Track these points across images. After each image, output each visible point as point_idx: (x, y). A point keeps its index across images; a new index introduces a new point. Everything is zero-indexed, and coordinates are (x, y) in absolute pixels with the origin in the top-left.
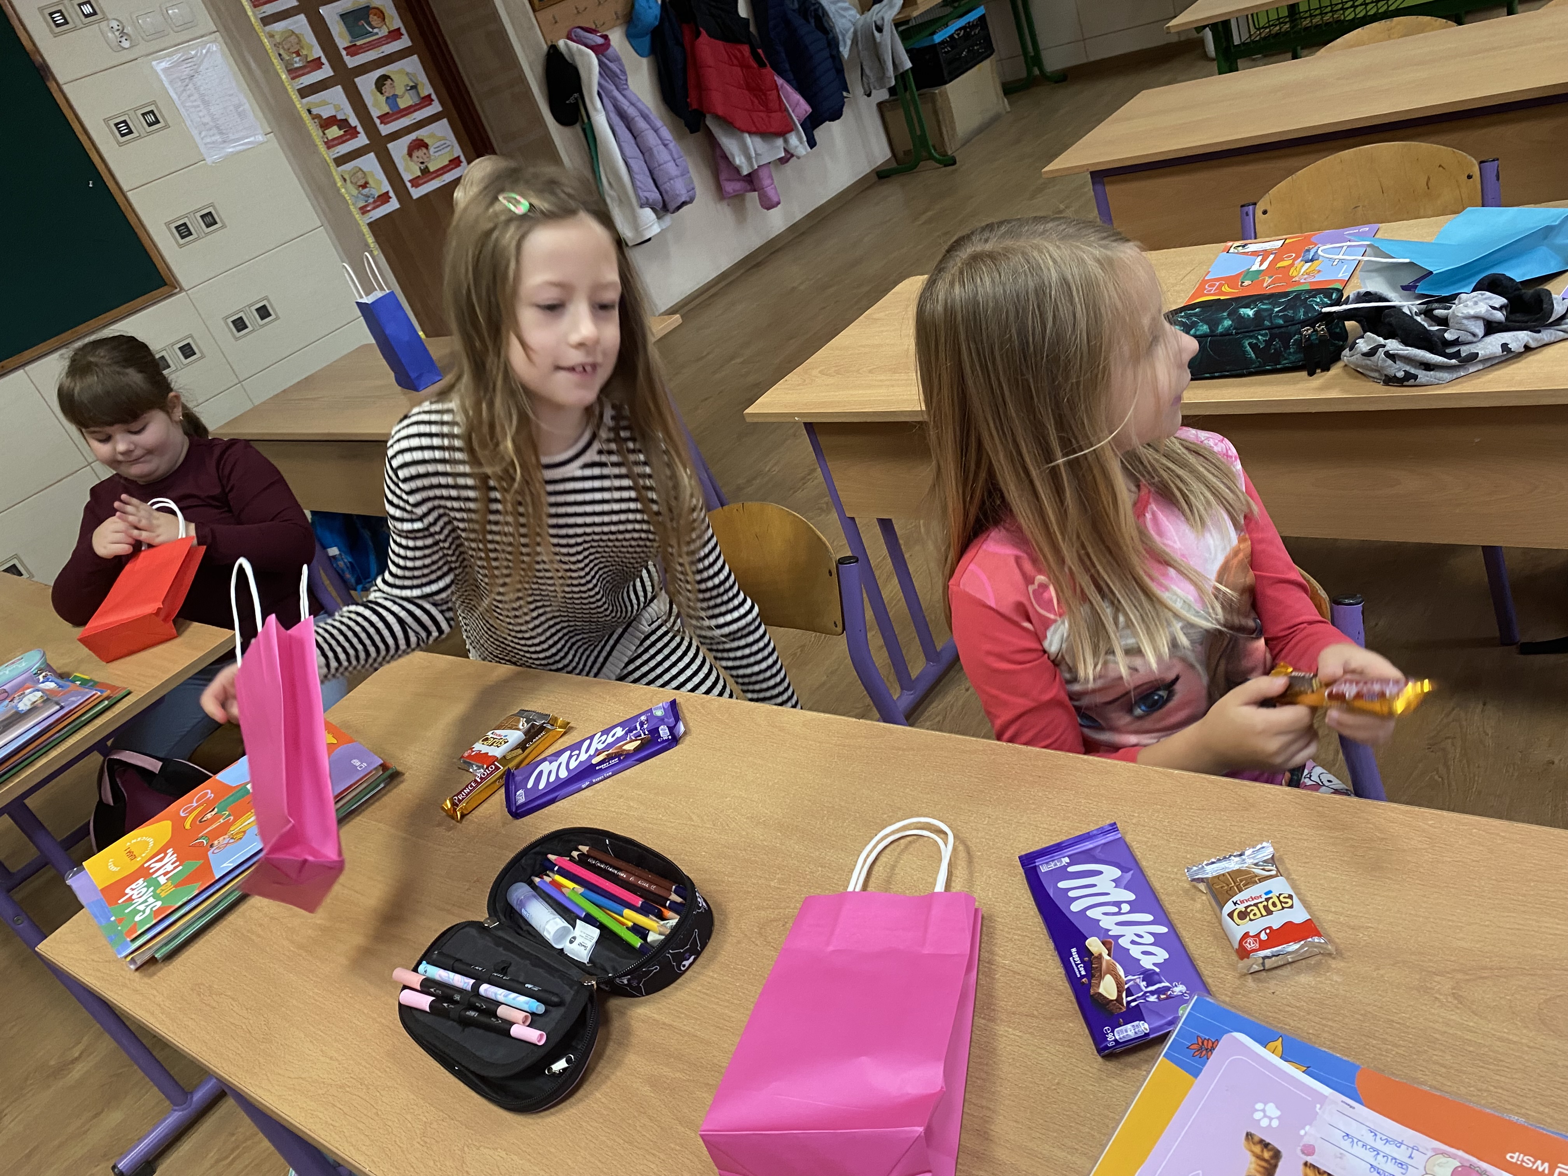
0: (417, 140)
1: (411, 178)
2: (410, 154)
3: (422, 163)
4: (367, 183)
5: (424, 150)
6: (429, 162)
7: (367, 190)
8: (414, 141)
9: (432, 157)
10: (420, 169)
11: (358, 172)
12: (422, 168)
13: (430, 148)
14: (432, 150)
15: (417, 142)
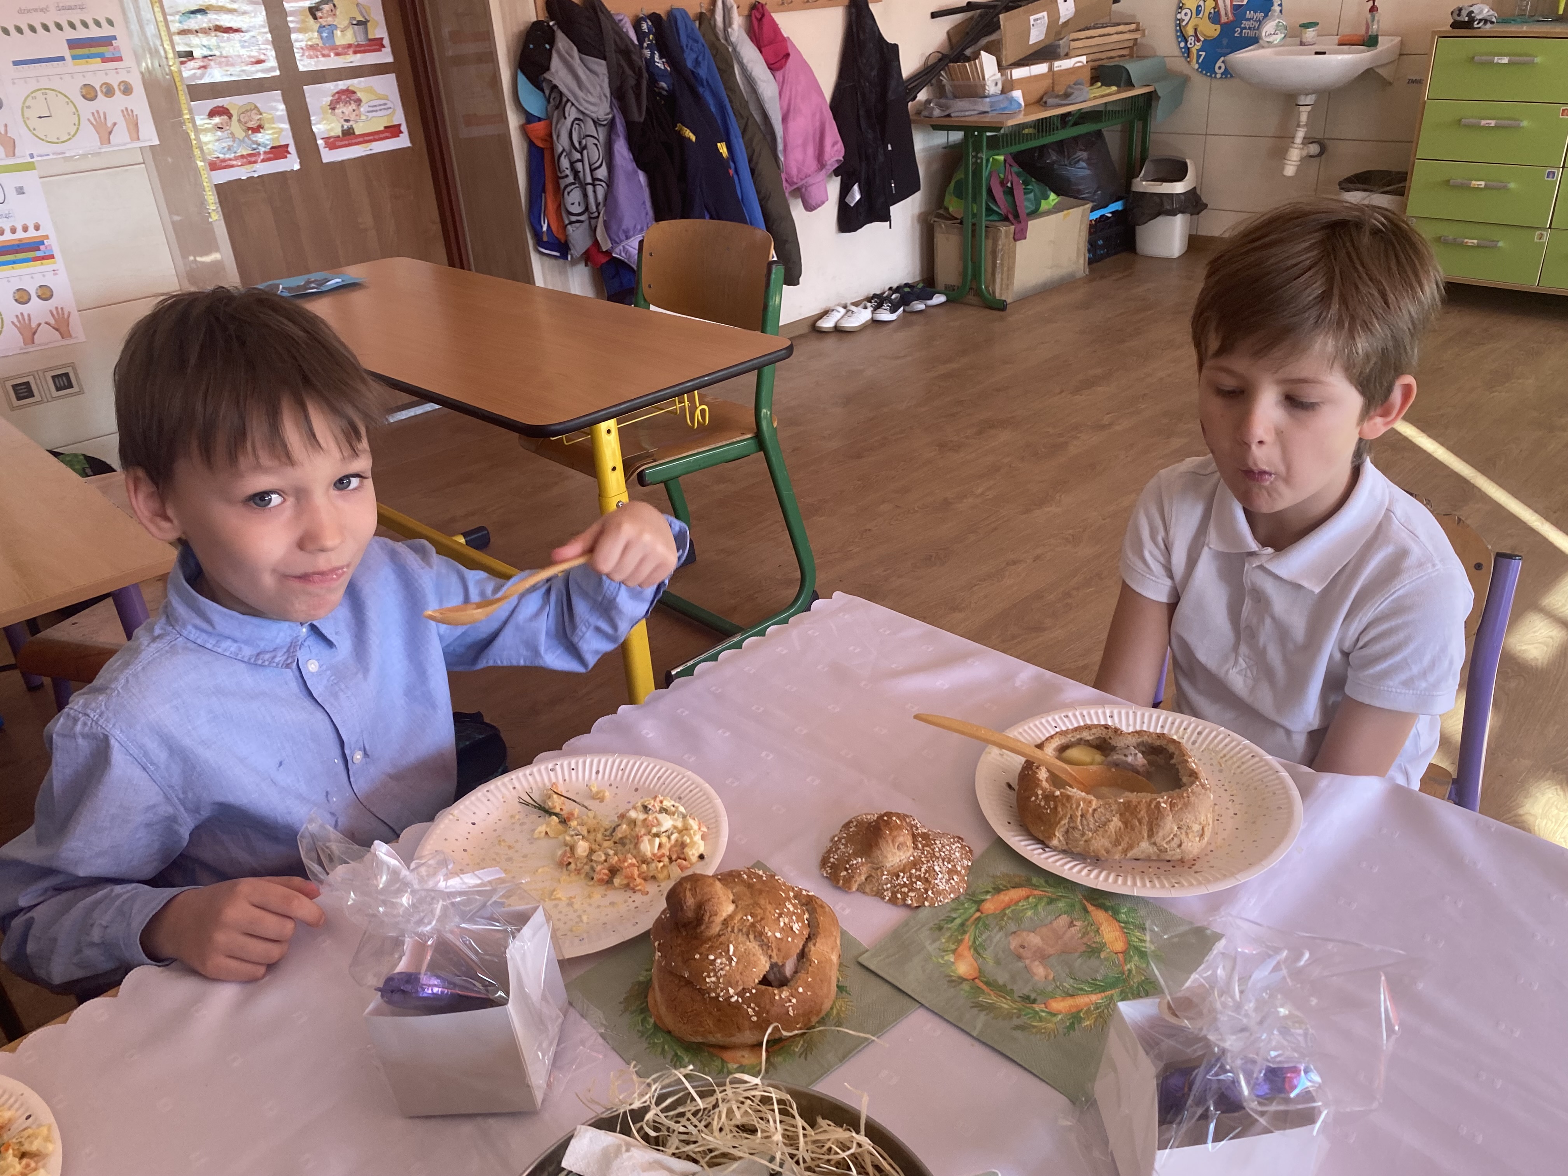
0: (348, 90)
1: (326, 136)
2: (333, 106)
3: (347, 121)
4: (260, 127)
5: (354, 106)
6: (356, 122)
7: (258, 136)
8: (342, 91)
9: (363, 117)
10: (343, 126)
11: (251, 110)
12: (345, 127)
13: (362, 104)
14: (364, 107)
15: (346, 94)
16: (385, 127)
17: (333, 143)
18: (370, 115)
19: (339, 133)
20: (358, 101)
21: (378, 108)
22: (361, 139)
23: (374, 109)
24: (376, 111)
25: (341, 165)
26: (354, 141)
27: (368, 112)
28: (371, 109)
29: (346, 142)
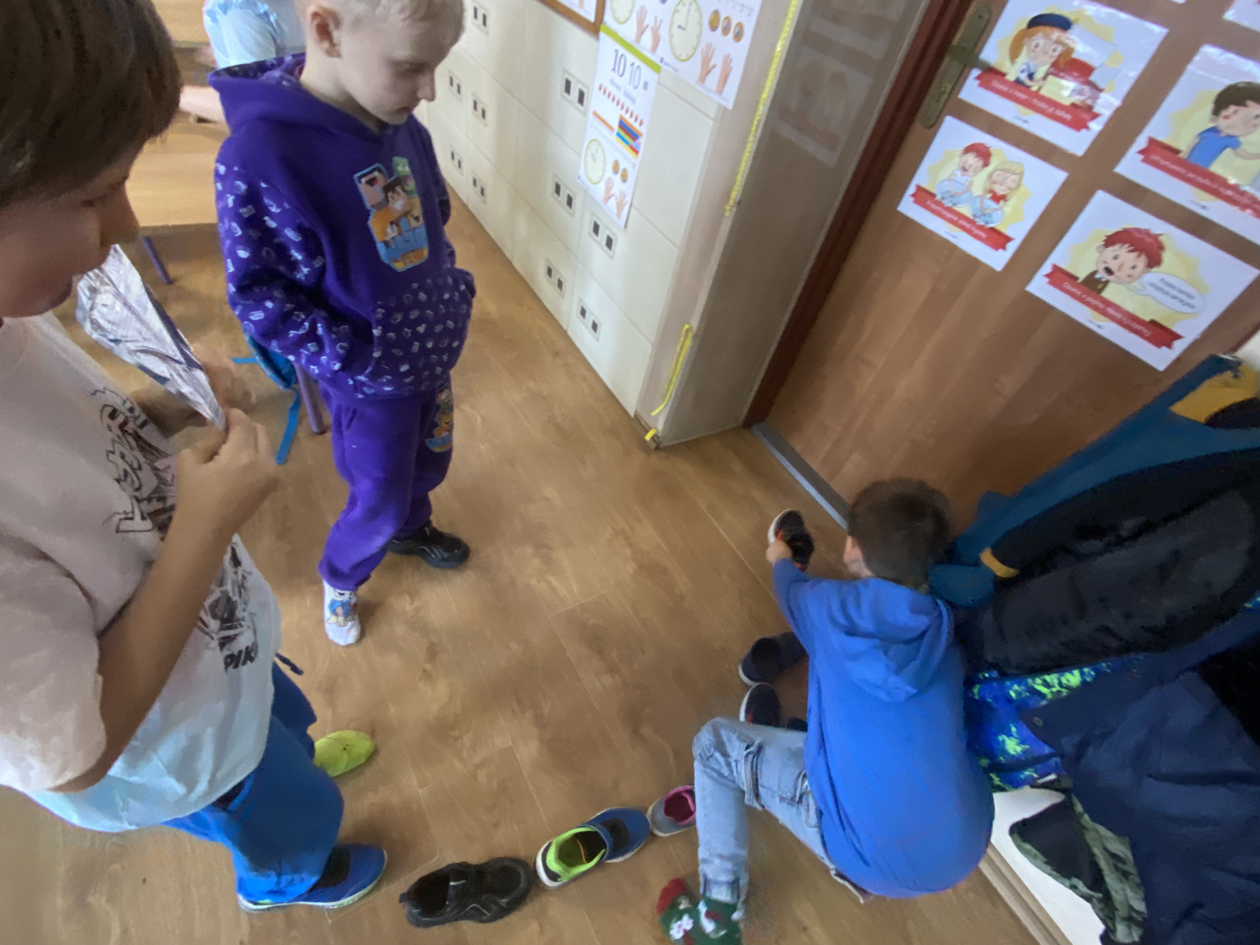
0: (1155, 237)
1: (1063, 266)
2: (1110, 241)
3: (1109, 271)
4: (1003, 198)
5: (1142, 262)
6: (1119, 282)
7: (992, 204)
8: (1147, 233)
9: (1135, 284)
10: (1095, 273)
11: (1014, 173)
12: (1098, 276)
13: (1155, 269)
14: (1154, 275)
15: (1149, 240)
16: (1153, 323)
17: (1061, 279)
18: (1151, 291)
19: (1082, 275)
20: (1154, 261)
21: (1174, 293)
22: (1101, 306)
23: (1166, 288)
24: (1166, 293)
25: (1046, 309)
26: (1089, 299)
27: (1152, 285)
28: (1161, 285)
29: (1079, 293)
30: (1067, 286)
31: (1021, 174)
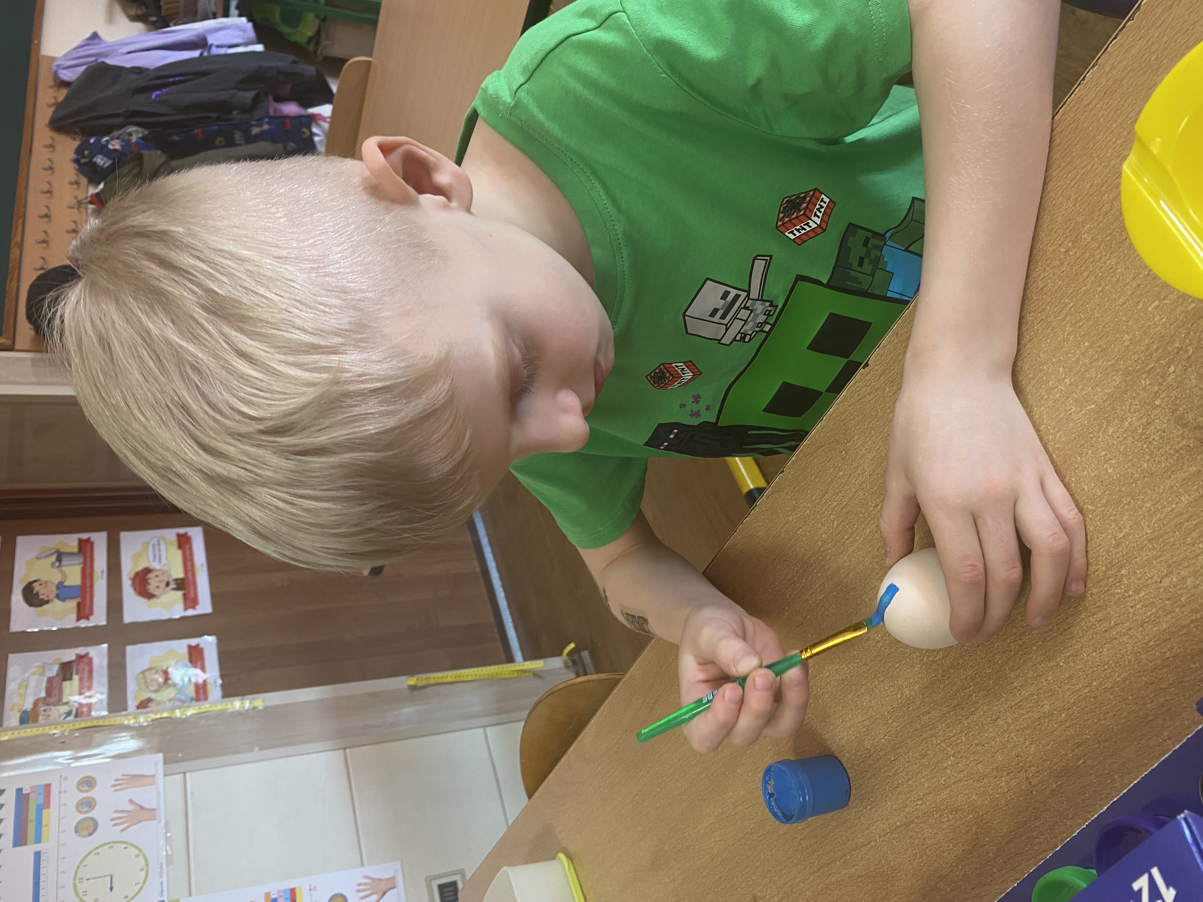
0: (133, 580)
1: (181, 607)
2: (150, 596)
3: (168, 584)
5: (151, 575)
6: (170, 576)
8: (132, 584)
9: (165, 568)
10: (173, 589)
11: (145, 678)
12: (174, 586)
13: (151, 567)
14: (155, 565)
15: (137, 581)
16: (179, 548)
17: (190, 601)
18: (164, 561)
19: (180, 594)
20: (147, 571)
21: (157, 552)
22: (190, 573)
23: (157, 556)
24: (160, 555)
25: (215, 597)
27: (160, 562)
28: (157, 559)
30: (192, 595)
31: (142, 672)
